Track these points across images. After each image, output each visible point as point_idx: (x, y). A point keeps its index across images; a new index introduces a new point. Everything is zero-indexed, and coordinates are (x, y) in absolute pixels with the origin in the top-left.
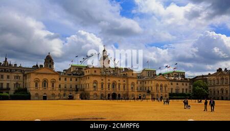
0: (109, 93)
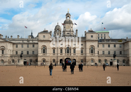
0: (61, 58)
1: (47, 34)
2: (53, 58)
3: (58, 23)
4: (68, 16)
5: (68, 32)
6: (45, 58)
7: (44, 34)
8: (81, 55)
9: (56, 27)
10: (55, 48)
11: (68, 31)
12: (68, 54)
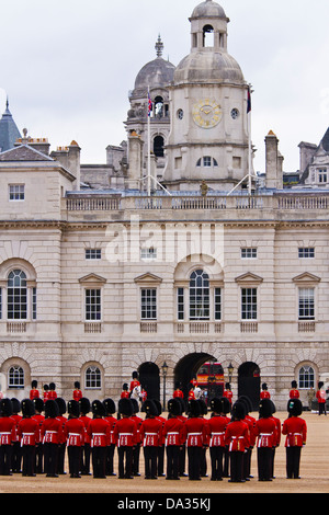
1: (36, 169)
2: (87, 356)
3: (159, 46)
4: (208, 28)
5: (207, 152)
6: (24, 353)
7: (16, 170)
8: (302, 328)
9: (140, 79)
10: (103, 281)
11: (202, 145)
12: (197, 328)
